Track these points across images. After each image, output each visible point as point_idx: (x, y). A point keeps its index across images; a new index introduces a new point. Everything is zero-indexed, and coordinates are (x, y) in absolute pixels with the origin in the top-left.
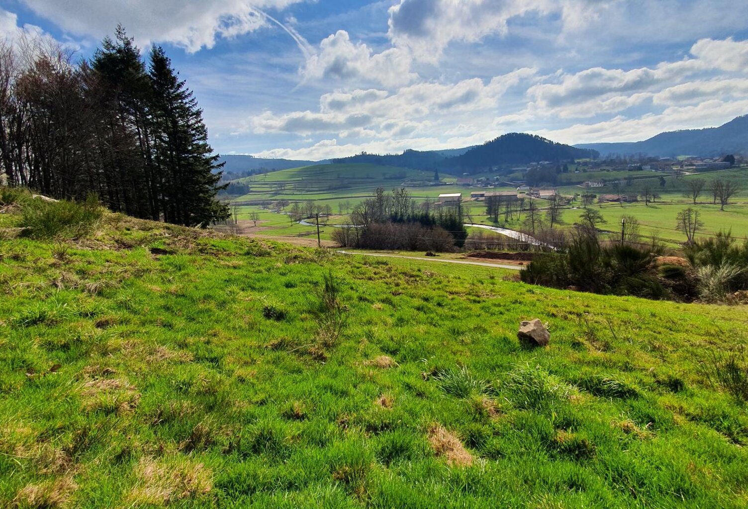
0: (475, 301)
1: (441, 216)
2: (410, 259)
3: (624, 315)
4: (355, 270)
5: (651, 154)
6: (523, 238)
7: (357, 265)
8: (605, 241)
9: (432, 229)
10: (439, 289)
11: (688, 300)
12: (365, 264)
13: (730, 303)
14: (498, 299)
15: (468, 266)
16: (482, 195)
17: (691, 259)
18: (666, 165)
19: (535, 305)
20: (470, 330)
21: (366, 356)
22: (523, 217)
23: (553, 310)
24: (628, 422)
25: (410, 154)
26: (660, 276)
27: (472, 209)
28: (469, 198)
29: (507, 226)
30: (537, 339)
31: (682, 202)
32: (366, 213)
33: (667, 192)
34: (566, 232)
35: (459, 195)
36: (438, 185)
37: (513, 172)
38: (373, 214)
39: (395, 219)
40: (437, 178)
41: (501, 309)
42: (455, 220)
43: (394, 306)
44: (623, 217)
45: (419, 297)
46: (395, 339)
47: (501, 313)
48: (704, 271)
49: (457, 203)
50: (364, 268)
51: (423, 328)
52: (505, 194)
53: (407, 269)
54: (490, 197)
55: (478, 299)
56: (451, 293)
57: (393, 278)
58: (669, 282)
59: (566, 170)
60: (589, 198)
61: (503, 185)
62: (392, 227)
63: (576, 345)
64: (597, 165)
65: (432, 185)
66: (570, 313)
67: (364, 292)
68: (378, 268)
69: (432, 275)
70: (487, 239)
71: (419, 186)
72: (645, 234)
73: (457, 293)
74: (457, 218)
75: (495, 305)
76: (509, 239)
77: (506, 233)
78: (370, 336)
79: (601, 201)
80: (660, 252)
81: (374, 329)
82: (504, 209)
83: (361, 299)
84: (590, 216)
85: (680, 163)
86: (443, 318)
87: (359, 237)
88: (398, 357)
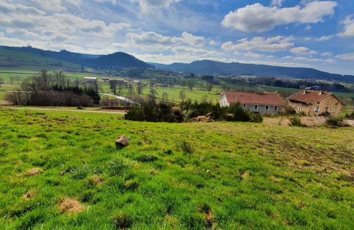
0: (97, 130)
1: (86, 88)
2: (67, 111)
3: (158, 130)
4: (18, 119)
5: (172, 70)
6: (127, 100)
7: (19, 116)
8: (158, 102)
9: (80, 95)
10: (78, 126)
11: (180, 122)
12: (26, 115)
13: (191, 122)
14: (109, 128)
15: (101, 114)
16: (108, 80)
17: (181, 108)
18: (176, 75)
19: (125, 129)
20: (93, 144)
21: (20, 171)
22: (127, 91)
23: (133, 131)
24: (153, 170)
25: (64, 52)
26: (173, 114)
27: (103, 86)
28: (101, 80)
29: (120, 94)
30: (124, 144)
31: (181, 88)
32: (34, 84)
33: (176, 84)
34: (144, 98)
35: (95, 78)
36: (83, 72)
37: (121, 70)
38: (40, 85)
39: (55, 88)
40: (82, 68)
41: (110, 133)
42: (94, 91)
43: (47, 138)
44: (163, 92)
45: (65, 131)
46: (44, 157)
47: (110, 134)
48: (185, 112)
49: (95, 82)
50: (25, 117)
51: (64, 148)
52: (118, 80)
53: (59, 117)
54: (112, 81)
55: (99, 129)
56: (85, 127)
57: (48, 122)
58: (175, 116)
59: (143, 72)
60: (152, 84)
61: (118, 76)
62: (53, 93)
63: (140, 144)
64: (155, 72)
65: (79, 72)
66: (140, 131)
67: (23, 132)
68: (36, 117)
69: (75, 119)
70: (111, 100)
71: (72, 71)
72: (170, 99)
73: (88, 127)
74: (95, 90)
75: (107, 131)
76: (121, 100)
77: (120, 98)
78: (24, 159)
79: (156, 86)
80: (173, 106)
81: (28, 154)
82: (118, 87)
83: (20, 136)
84: (153, 92)
85: (180, 74)
86: (77, 141)
87: (29, 99)
88: (45, 167)
